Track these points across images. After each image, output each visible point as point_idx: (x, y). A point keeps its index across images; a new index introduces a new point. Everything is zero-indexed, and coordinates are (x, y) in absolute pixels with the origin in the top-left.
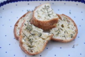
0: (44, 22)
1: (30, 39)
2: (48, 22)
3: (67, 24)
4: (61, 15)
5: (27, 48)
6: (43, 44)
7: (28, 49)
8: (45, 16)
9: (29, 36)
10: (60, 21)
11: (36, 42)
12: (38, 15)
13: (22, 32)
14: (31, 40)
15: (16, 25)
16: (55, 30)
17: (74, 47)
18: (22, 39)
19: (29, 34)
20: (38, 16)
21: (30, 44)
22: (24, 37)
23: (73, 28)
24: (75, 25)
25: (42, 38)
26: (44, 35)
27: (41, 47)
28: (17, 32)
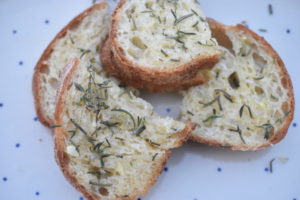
3: (254, 74)
4: (232, 28)
6: (150, 164)
7: (91, 183)
10: (223, 58)
11: (121, 156)
12: (132, 35)
13: (68, 114)
14: (102, 147)
15: (42, 68)
18: (67, 142)
19: (95, 124)
21: (97, 163)
22: (74, 133)
24: (286, 82)
25: (147, 140)
26: (155, 126)
27: (141, 176)
28: (46, 100)
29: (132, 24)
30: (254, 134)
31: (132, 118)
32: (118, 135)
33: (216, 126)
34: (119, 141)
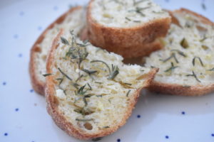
0: (124, 31)
1: (83, 88)
2: (139, 30)
3: (199, 38)
4: (177, 11)
5: (71, 116)
6: (125, 100)
7: (77, 120)
8: (128, 13)
9: (77, 77)
10: (174, 30)
11: (101, 96)
12: (103, 13)
13: (56, 66)
14: (84, 90)
15: (36, 49)
16: (160, 56)
18: (56, 87)
19: (78, 70)
20: (106, 16)
21: (81, 104)
22: (62, 80)
25: (121, 83)
27: (119, 110)
28: (40, 70)
29: (102, 7)
30: (206, 77)
31: (108, 66)
32: (97, 81)
33: (175, 74)
34: (98, 84)
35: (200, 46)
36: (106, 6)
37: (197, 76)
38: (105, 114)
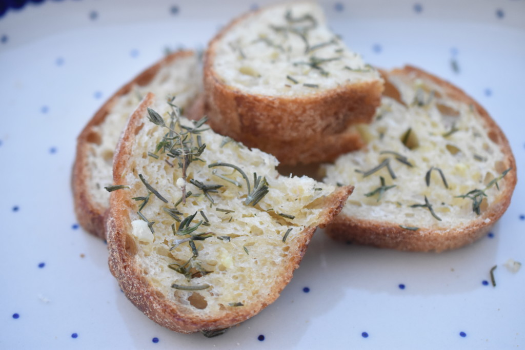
0: (283, 103)
1: (190, 219)
2: (315, 104)
3: (442, 129)
4: (396, 71)
5: (162, 278)
6: (280, 249)
8: (292, 69)
9: (178, 195)
10: (388, 111)
11: (229, 238)
12: (239, 65)
13: (134, 170)
14: (192, 225)
15: (89, 137)
16: (357, 163)
17: (490, 281)
18: (132, 216)
19: (180, 182)
20: (244, 71)
21: (185, 253)
22: (145, 201)
23: (483, 154)
24: (496, 135)
25: (272, 214)
26: (283, 189)
27: (265, 270)
28: (96, 181)
29: (237, 53)
30: (454, 210)
31: (245, 177)
32: (221, 207)
33: (388, 202)
34: (223, 214)
35: (444, 147)
36: (245, 51)
37: (434, 207)
38: (235, 278)
